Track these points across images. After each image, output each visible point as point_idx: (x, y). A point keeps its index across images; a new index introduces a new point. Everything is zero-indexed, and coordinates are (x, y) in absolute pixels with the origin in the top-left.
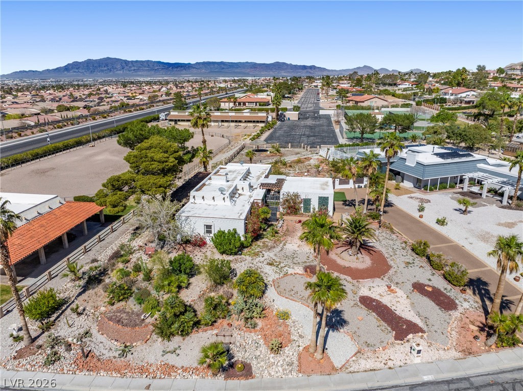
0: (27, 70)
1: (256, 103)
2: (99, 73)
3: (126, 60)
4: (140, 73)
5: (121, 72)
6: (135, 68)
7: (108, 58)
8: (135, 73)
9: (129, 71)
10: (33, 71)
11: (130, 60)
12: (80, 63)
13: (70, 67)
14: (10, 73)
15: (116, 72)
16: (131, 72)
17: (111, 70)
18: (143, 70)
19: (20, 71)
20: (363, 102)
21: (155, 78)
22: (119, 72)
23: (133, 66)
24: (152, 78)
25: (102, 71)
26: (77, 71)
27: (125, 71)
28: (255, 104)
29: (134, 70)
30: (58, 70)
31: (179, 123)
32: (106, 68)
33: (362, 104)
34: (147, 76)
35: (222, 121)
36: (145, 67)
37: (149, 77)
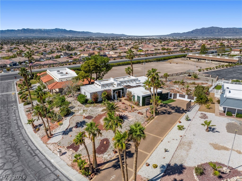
0: (176, 33)
2: (206, 34)
3: (222, 28)
4: (228, 34)
5: (218, 34)
6: (226, 32)
7: (213, 27)
8: (225, 34)
9: (222, 33)
10: (178, 33)
11: (224, 28)
12: (199, 29)
13: (194, 32)
14: (170, 34)
15: (215, 34)
16: (223, 34)
17: (212, 33)
18: (230, 33)
19: (174, 33)
21: (235, 37)
22: (216, 34)
23: (225, 31)
24: (233, 37)
25: (208, 33)
26: (196, 33)
27: (219, 33)
29: (224, 33)
30: (188, 33)
31: (191, 59)
32: (210, 32)
34: (231, 36)
35: (212, 60)
36: (231, 31)
37: (232, 36)
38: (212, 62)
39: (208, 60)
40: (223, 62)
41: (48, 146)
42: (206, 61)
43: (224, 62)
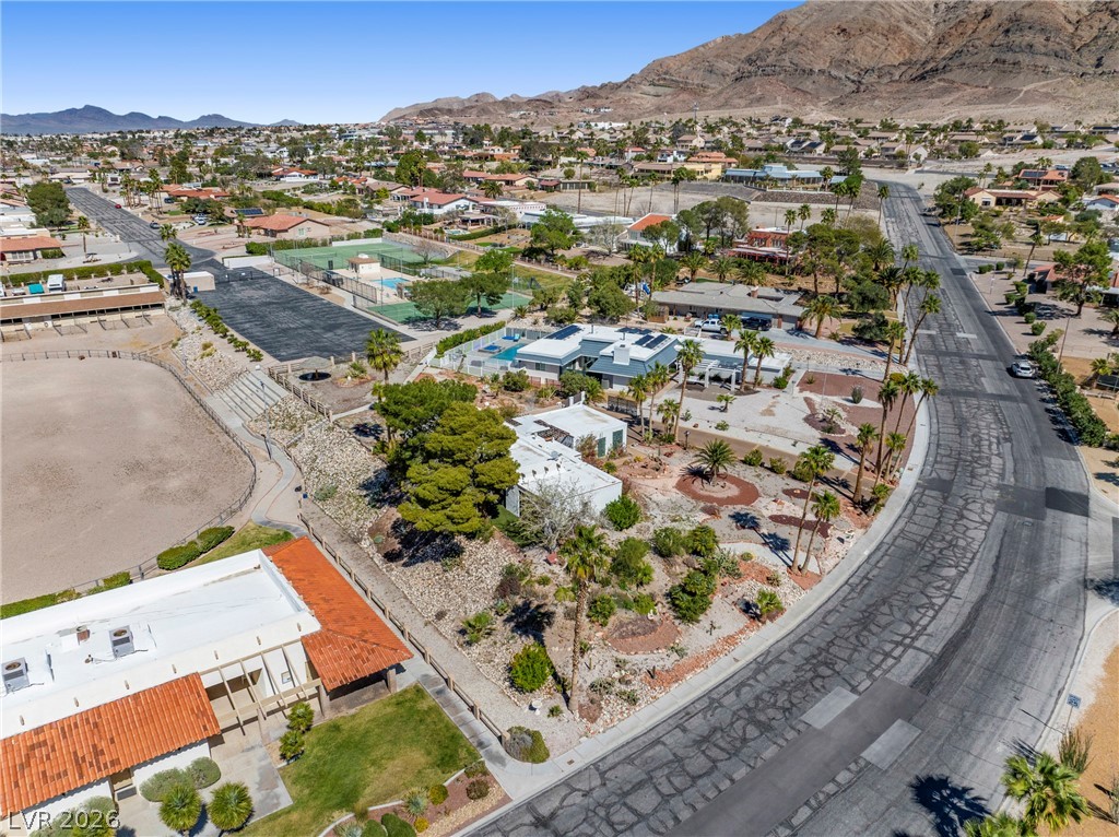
1: (34, 251)
20: (286, 231)
28: (31, 254)
33: (287, 236)
35: (55, 317)
38: (57, 323)
39: (33, 320)
40: (108, 311)
41: (827, 571)
42: (29, 326)
43: (116, 310)
